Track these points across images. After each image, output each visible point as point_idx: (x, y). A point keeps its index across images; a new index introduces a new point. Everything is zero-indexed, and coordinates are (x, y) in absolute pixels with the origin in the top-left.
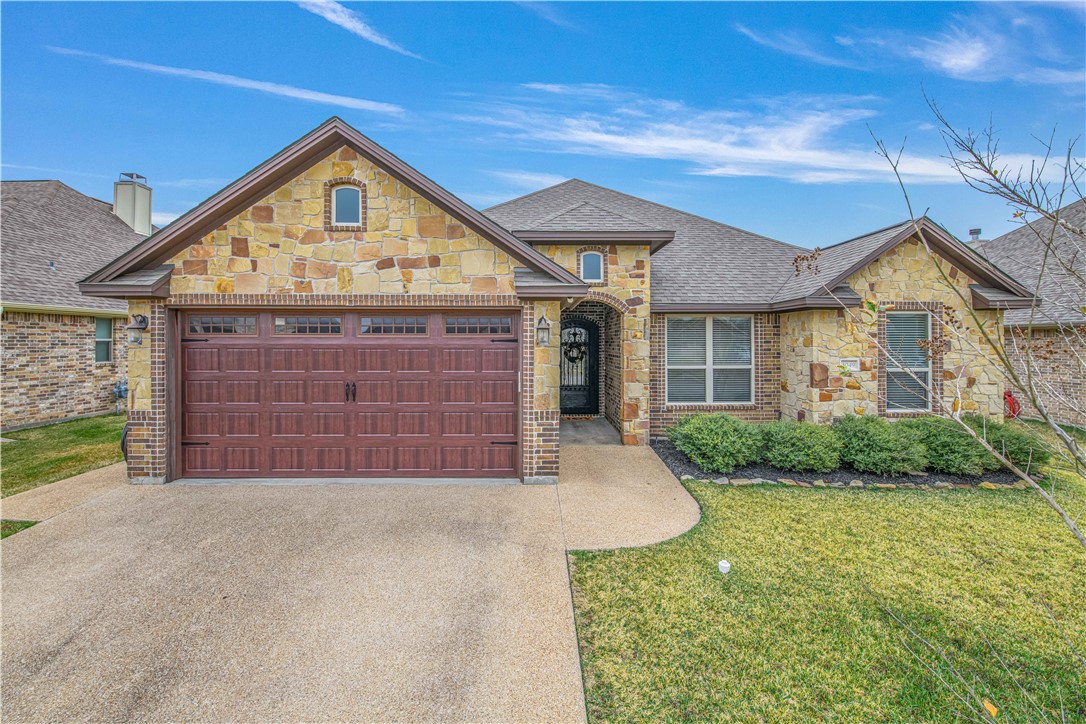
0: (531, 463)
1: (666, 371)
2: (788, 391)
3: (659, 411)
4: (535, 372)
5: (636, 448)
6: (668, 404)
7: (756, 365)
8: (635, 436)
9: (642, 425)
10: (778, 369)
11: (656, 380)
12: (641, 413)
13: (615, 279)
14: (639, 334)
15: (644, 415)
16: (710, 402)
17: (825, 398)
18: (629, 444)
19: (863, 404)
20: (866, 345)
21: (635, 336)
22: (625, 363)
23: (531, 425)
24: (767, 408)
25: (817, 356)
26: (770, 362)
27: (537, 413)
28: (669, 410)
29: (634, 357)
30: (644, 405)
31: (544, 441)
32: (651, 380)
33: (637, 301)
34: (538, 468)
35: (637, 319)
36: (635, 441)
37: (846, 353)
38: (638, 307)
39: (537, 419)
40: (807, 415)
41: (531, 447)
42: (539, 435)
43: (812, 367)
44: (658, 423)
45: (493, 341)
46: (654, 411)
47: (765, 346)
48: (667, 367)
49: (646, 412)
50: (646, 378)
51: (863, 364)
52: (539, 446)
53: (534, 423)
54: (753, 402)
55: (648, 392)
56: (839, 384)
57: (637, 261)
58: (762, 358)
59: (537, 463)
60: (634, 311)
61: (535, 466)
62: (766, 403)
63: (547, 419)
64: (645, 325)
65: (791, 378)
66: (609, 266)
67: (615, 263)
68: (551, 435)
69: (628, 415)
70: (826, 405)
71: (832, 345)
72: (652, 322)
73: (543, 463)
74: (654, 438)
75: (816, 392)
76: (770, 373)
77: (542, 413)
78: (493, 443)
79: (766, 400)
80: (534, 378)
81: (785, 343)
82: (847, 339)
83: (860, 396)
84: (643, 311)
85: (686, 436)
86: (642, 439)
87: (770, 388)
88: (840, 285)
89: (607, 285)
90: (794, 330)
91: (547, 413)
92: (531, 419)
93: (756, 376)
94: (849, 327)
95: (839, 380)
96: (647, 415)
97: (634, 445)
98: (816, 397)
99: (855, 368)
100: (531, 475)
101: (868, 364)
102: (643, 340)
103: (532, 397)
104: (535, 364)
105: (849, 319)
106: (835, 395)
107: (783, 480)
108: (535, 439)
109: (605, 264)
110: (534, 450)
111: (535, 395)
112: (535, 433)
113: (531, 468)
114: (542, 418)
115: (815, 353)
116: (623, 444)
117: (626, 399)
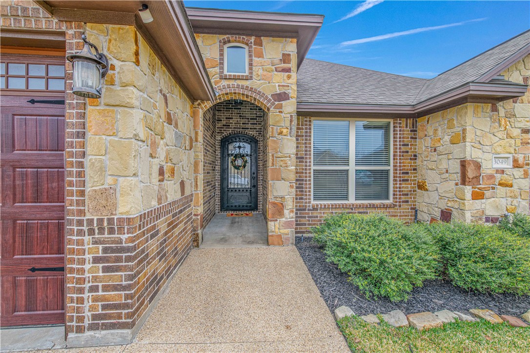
0: (78, 310)
1: (312, 171)
2: (427, 190)
3: (305, 210)
4: (89, 150)
5: (281, 249)
6: (313, 202)
7: (395, 166)
8: (280, 236)
9: (288, 225)
10: (415, 169)
11: (303, 180)
12: (286, 212)
13: (260, 72)
14: (285, 131)
15: (289, 215)
16: (352, 200)
17: (478, 196)
18: (273, 244)
19: (515, 202)
20: (519, 142)
21: (281, 133)
22: (271, 160)
23: (82, 243)
24: (404, 205)
25: (471, 153)
26: (408, 163)
27: (90, 222)
28: (315, 209)
29: (279, 154)
30: (290, 204)
31: (106, 270)
32: (297, 180)
33: (282, 97)
34: (94, 317)
35: (283, 115)
36: (280, 241)
37: (499, 149)
38: (283, 103)
39: (91, 232)
40: (455, 213)
41: (82, 281)
42: (96, 260)
43: (463, 164)
44: (303, 221)
45: (33, 102)
46: (300, 210)
47: (404, 149)
48: (313, 168)
49: (293, 211)
50: (292, 177)
51: (515, 161)
52: (95, 279)
53: (87, 238)
54: (391, 201)
55: (294, 190)
56: (492, 181)
57: (283, 55)
58: (400, 159)
59: (92, 308)
60: (281, 107)
61: (88, 314)
62: (403, 202)
63: (111, 231)
64: (291, 121)
65: (431, 178)
66: (254, 58)
67: (260, 55)
68: (119, 259)
69: (273, 214)
70: (478, 204)
71: (486, 141)
72: (298, 124)
73: (104, 307)
74: (300, 235)
75: (468, 190)
76: (407, 173)
77: (100, 221)
78: (33, 270)
79: (404, 198)
80: (87, 161)
81: (422, 146)
82: (500, 135)
83: (512, 194)
84: (290, 107)
85: (339, 245)
86: (287, 239)
87: (407, 187)
88: (496, 77)
89: (251, 78)
90: (436, 130)
91: (110, 221)
92: (80, 233)
93: (394, 177)
94: (503, 122)
95: (491, 177)
96: (293, 215)
97: (279, 245)
98: (468, 195)
99: (507, 165)
100: (80, 330)
101: (521, 161)
102: (289, 137)
103: (82, 193)
104: (89, 135)
105: (502, 112)
106: (488, 194)
107: (480, 312)
108: (87, 266)
109: (250, 56)
110: (87, 285)
111: (88, 189)
112: (88, 257)
113: (81, 319)
114: (101, 230)
115: (468, 149)
116: (268, 245)
117: (271, 198)
